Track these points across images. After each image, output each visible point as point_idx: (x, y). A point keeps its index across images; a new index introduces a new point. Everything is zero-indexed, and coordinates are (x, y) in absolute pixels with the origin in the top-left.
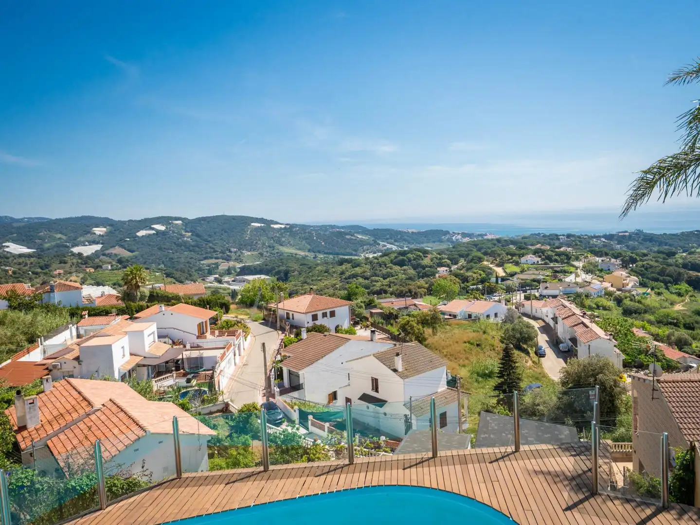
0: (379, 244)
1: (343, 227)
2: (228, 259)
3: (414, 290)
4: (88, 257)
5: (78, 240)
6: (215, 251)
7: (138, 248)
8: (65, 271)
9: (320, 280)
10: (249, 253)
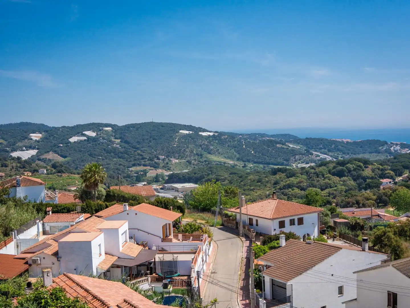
0: (312, 154)
1: (273, 136)
2: (156, 166)
3: (362, 202)
4: (25, 161)
5: (17, 145)
6: (143, 159)
7: (70, 154)
8: (6, 174)
9: (253, 190)
10: (177, 161)
